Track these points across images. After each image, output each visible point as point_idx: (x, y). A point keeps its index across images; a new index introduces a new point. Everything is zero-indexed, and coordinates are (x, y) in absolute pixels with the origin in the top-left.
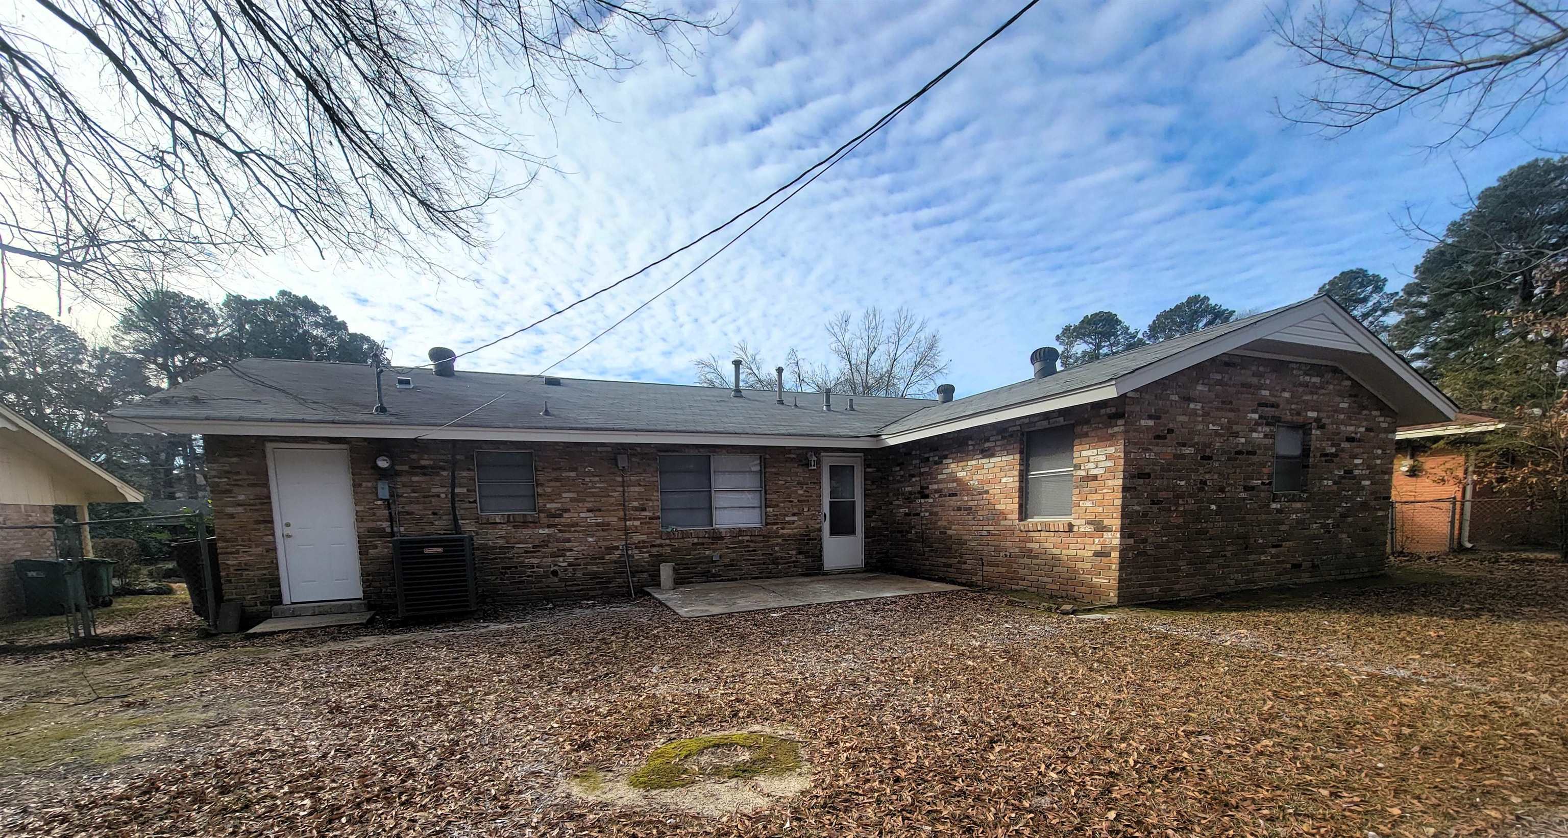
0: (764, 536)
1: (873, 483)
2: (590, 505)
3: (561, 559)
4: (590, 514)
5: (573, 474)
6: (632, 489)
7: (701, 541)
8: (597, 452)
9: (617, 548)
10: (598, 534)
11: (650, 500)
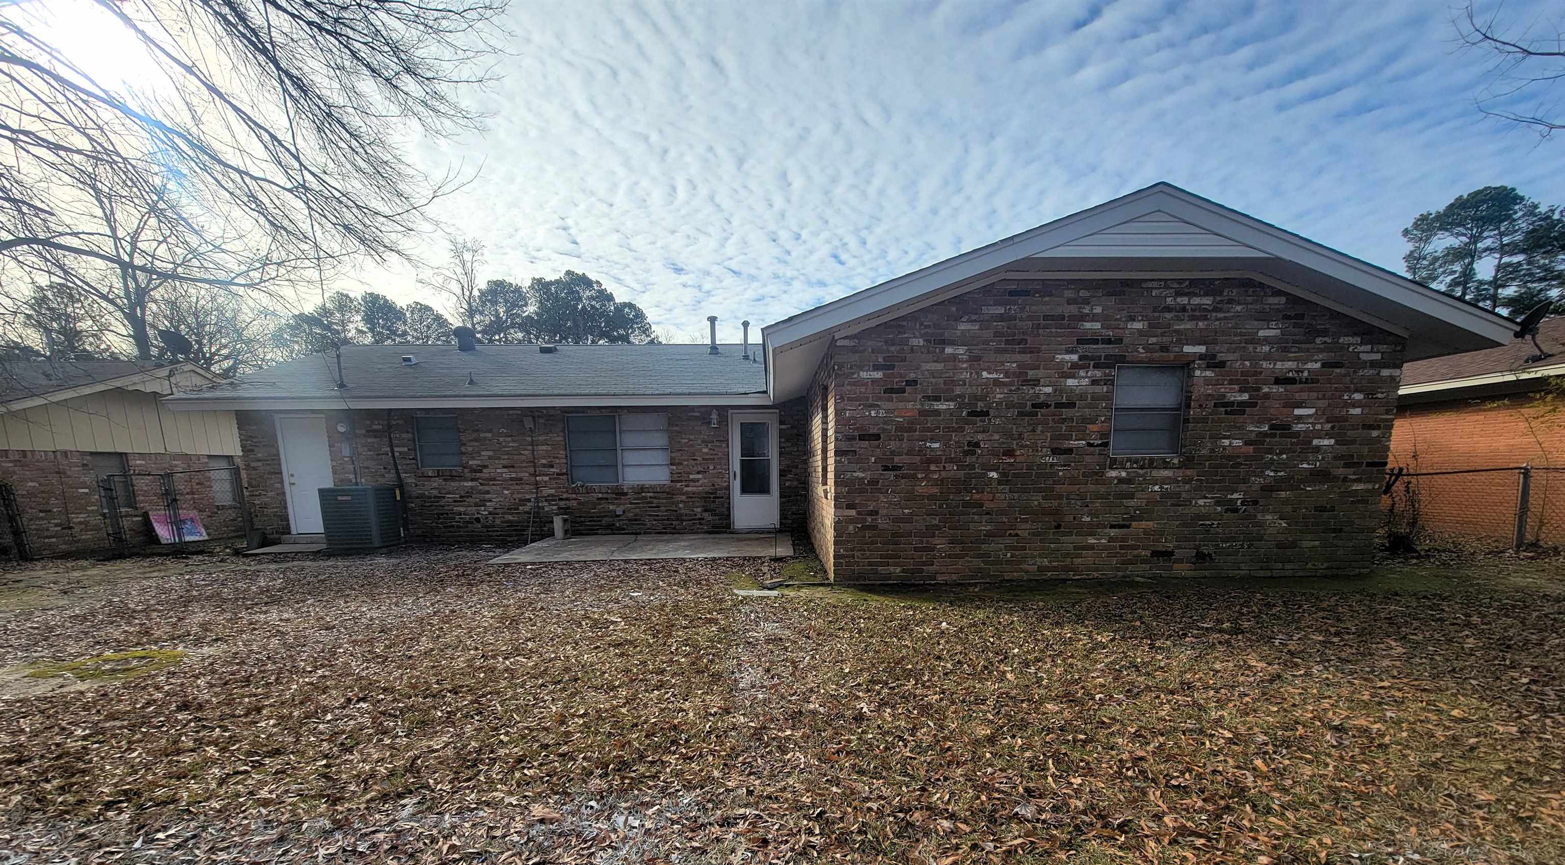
0: (668, 493)
1: (787, 440)
2: (505, 462)
3: (483, 508)
4: (505, 470)
5: (489, 435)
6: (540, 448)
7: (605, 496)
8: (508, 415)
9: (529, 500)
10: (512, 487)
11: (557, 458)
